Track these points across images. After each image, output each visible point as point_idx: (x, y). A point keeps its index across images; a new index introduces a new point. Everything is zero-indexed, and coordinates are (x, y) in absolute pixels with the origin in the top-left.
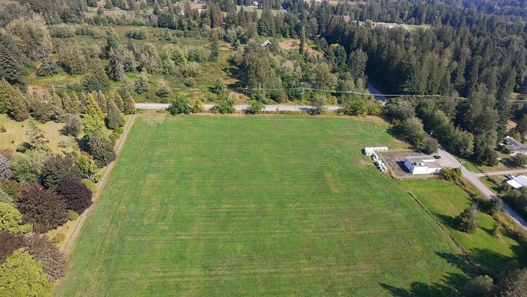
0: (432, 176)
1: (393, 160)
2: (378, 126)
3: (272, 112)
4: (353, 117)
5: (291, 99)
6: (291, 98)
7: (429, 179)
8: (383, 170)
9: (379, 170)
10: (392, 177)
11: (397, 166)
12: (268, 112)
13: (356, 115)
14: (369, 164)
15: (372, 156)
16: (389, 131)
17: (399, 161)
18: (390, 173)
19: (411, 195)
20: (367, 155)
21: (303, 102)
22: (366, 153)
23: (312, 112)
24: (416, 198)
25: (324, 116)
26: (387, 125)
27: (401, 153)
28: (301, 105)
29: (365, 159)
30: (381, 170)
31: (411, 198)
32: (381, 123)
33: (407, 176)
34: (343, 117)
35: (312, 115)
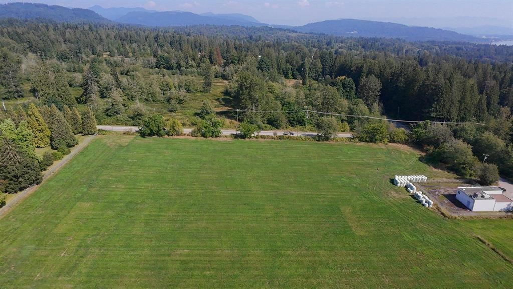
0: (504, 214)
1: (437, 193)
2: (406, 154)
3: (268, 137)
4: (371, 144)
5: (292, 125)
6: (293, 123)
7: (501, 218)
8: (427, 205)
9: (420, 205)
10: (442, 214)
11: (446, 201)
12: (262, 137)
13: (375, 143)
14: (403, 196)
15: (406, 187)
16: (421, 159)
17: (446, 193)
18: (438, 209)
19: (481, 241)
20: (399, 185)
21: (307, 127)
22: (397, 182)
23: (318, 138)
24: (491, 246)
25: (334, 143)
26: (418, 153)
27: (447, 185)
28: (305, 131)
29: (396, 191)
30: (424, 205)
31: (483, 246)
32: (408, 151)
33: (465, 214)
34: (358, 144)
35: (319, 141)
